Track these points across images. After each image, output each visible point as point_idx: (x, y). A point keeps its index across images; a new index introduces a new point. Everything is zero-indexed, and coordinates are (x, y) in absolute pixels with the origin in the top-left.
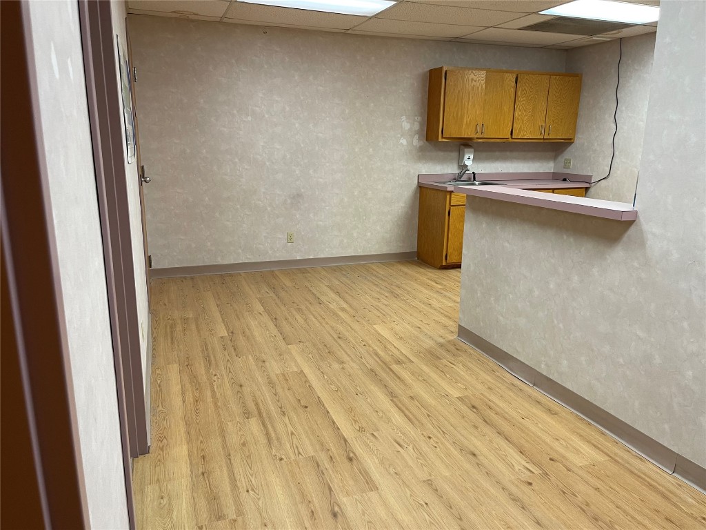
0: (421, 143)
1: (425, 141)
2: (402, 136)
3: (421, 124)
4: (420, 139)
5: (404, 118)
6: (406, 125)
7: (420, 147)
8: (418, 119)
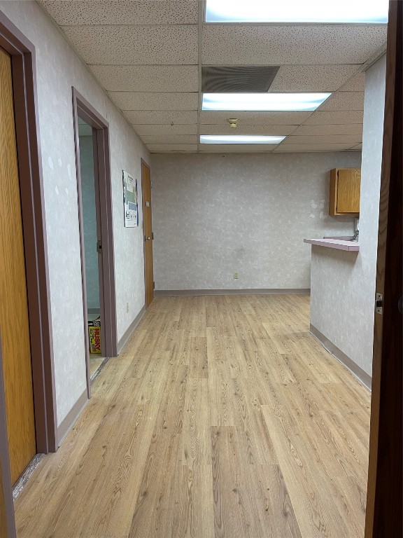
0: (326, 217)
1: (328, 215)
2: (312, 212)
3: (325, 204)
4: (324, 214)
5: (313, 201)
6: (314, 206)
7: (325, 219)
8: (323, 201)
